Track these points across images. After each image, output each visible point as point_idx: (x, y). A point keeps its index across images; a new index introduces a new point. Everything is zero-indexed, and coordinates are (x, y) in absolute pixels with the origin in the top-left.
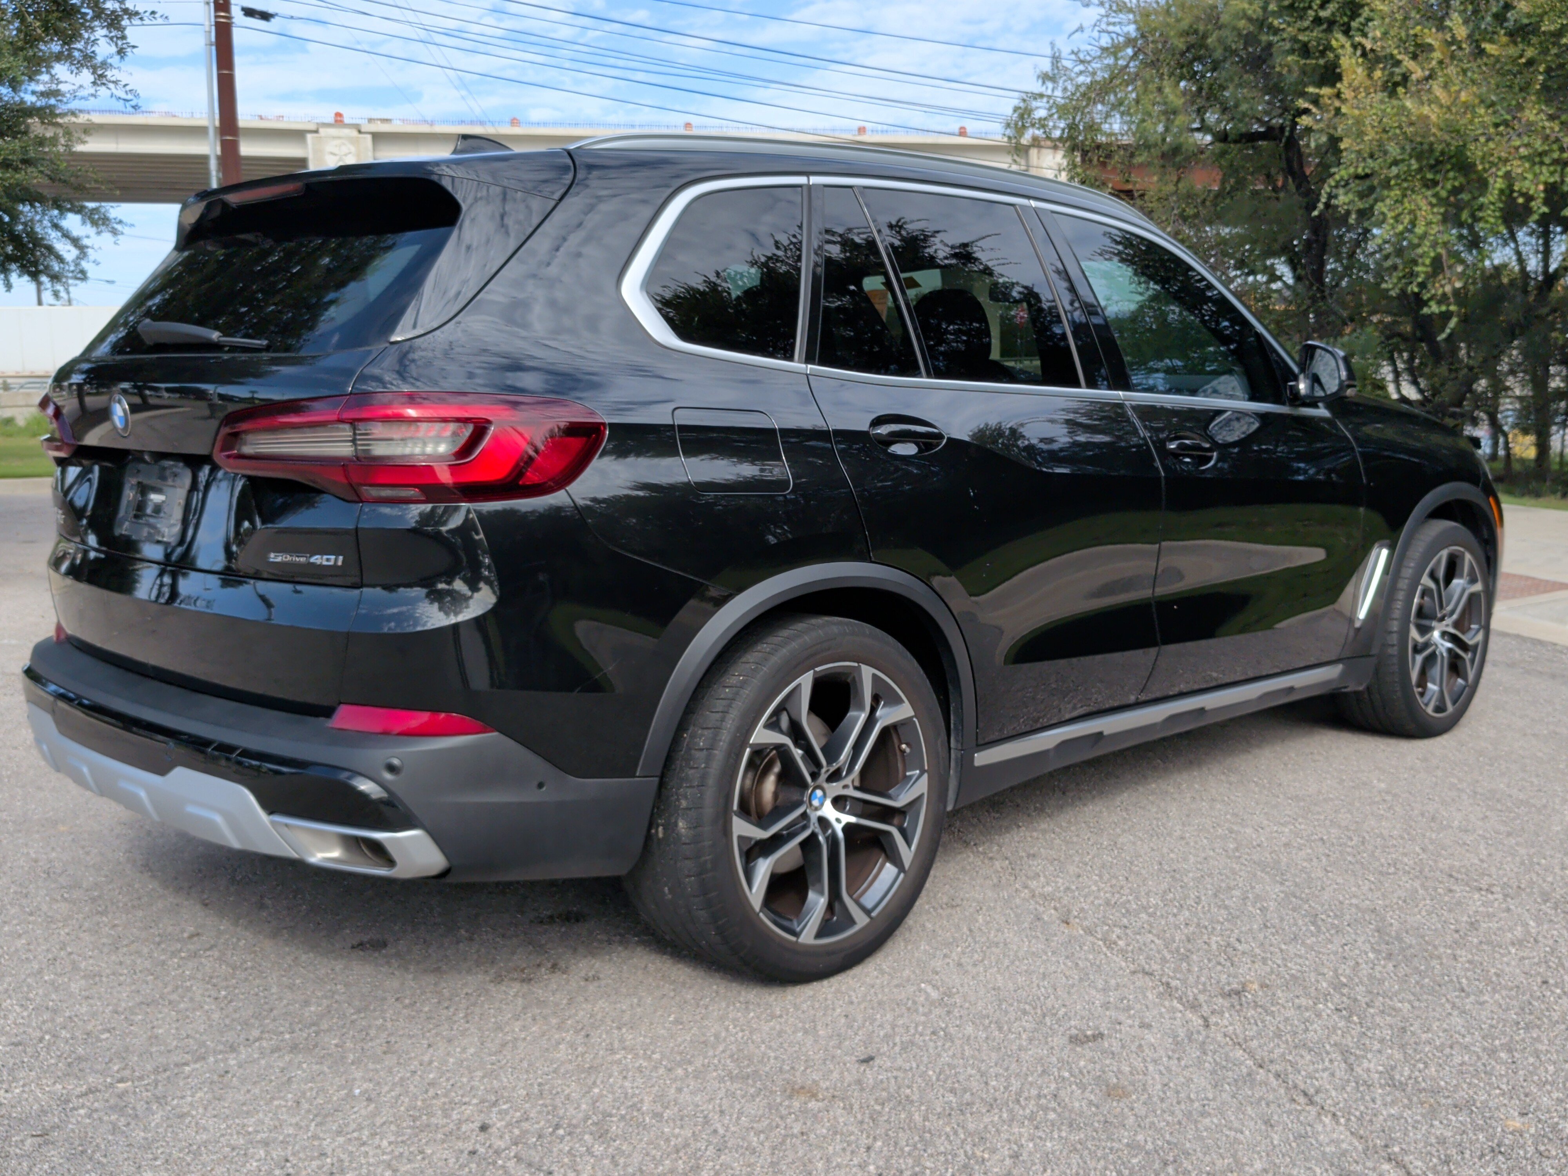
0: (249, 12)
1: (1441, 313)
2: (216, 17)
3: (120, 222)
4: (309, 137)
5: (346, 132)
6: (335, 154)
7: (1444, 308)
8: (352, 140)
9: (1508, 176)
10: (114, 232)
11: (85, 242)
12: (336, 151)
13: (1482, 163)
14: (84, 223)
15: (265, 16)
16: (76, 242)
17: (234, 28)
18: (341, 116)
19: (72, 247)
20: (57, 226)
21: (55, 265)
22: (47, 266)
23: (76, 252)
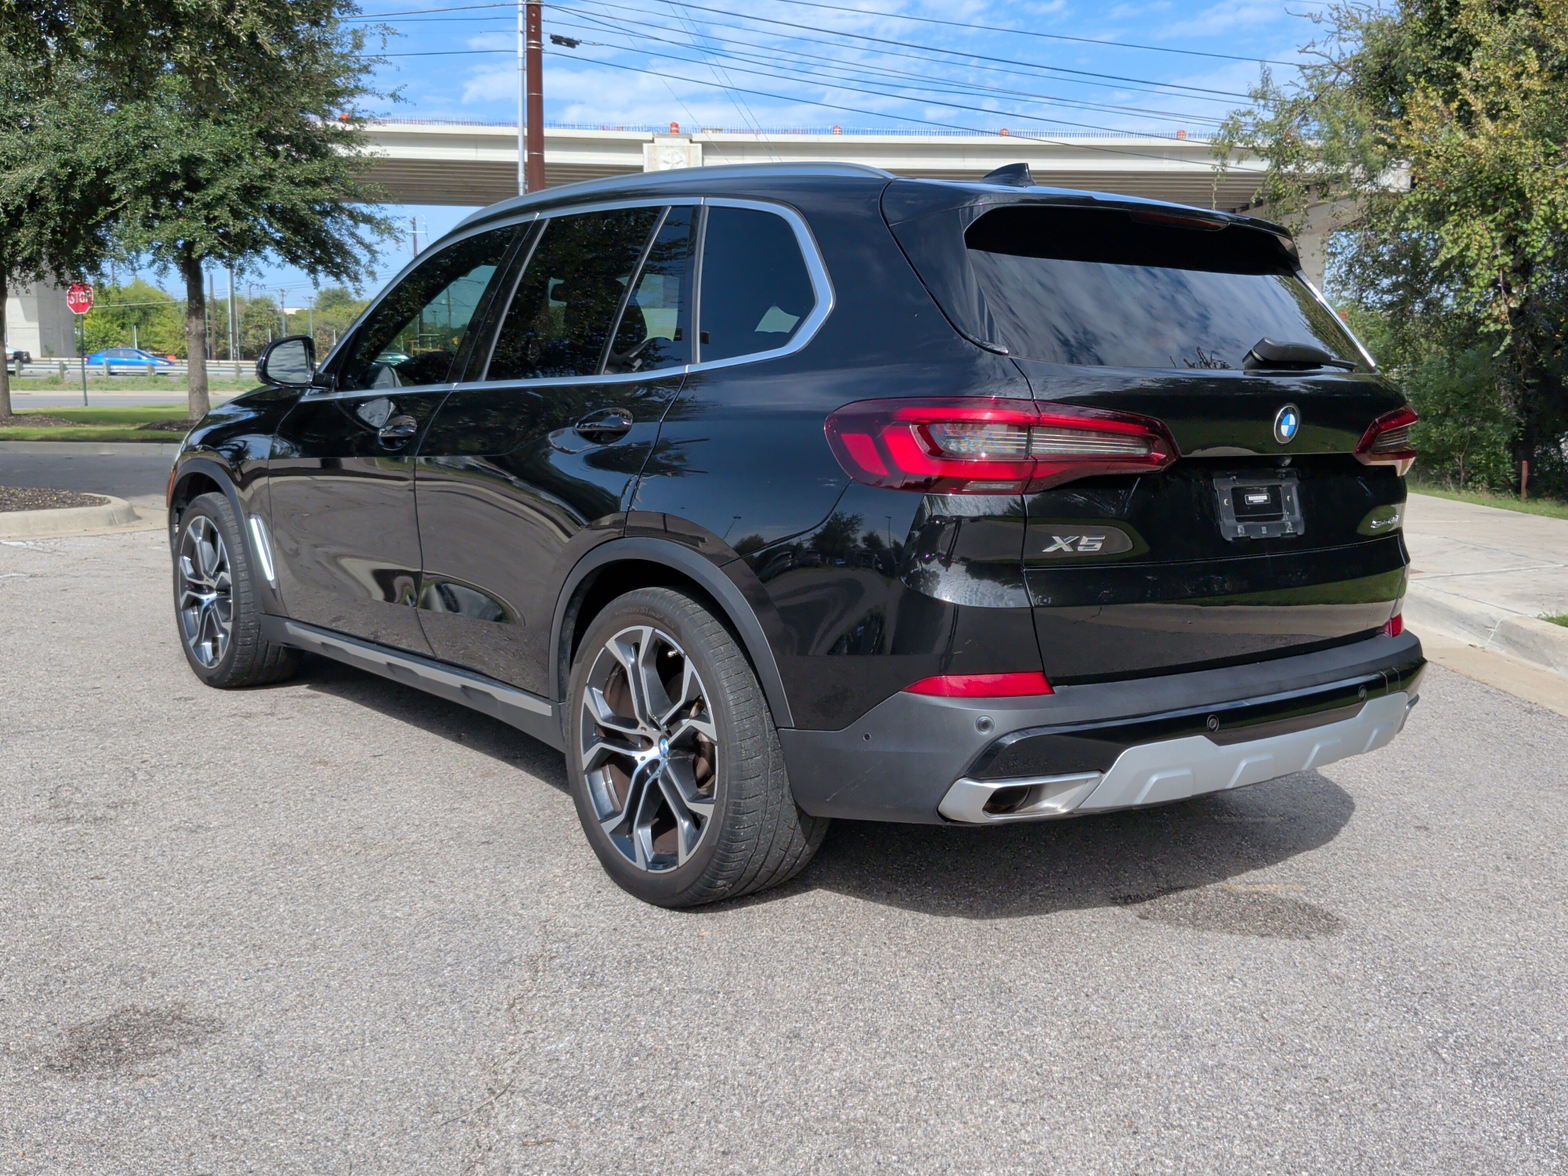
0: (557, 40)
1: (1496, 331)
2: (529, 44)
3: (402, 231)
4: (645, 145)
5: (679, 140)
6: (668, 163)
7: (1499, 327)
8: (684, 149)
9: (1551, 203)
10: (397, 239)
11: (376, 248)
12: (669, 159)
13: (1531, 191)
14: (372, 232)
15: (571, 43)
16: (368, 247)
17: (544, 55)
18: (677, 126)
19: (365, 252)
20: (353, 235)
21: (353, 267)
22: (347, 268)
23: (369, 256)
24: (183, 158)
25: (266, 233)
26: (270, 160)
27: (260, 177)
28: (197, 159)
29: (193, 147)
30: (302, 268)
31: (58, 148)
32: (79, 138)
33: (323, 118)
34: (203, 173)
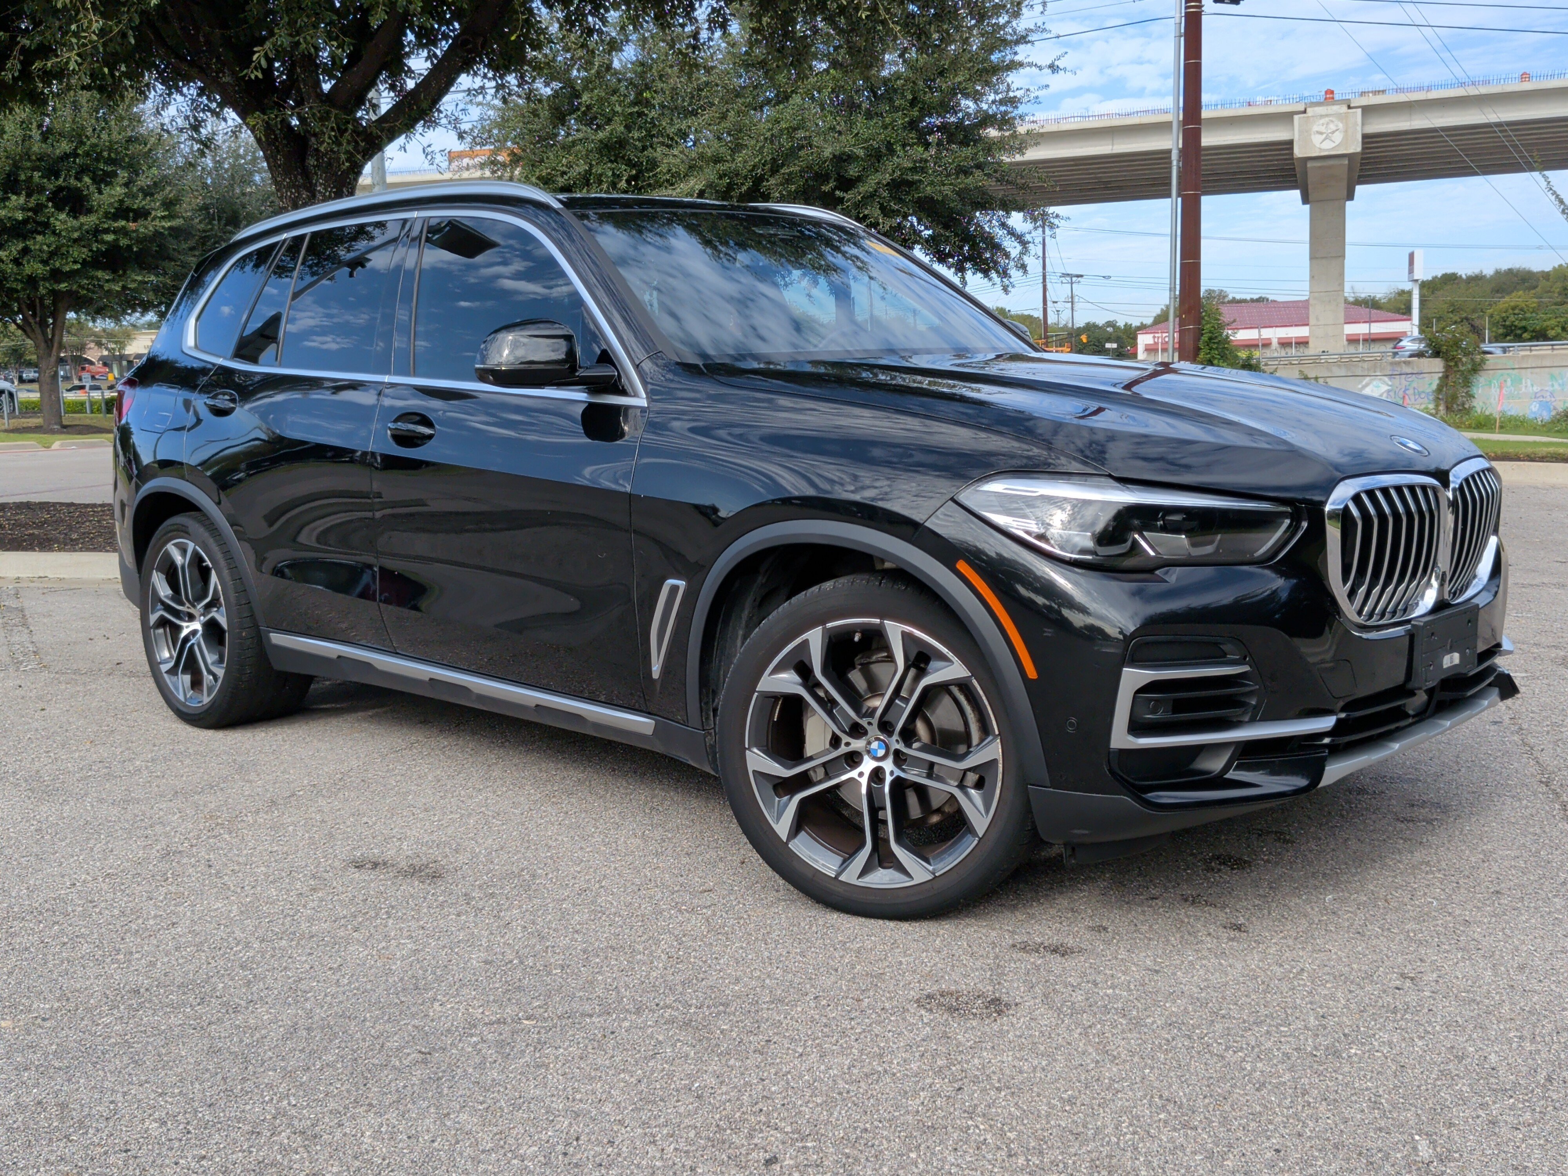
2: (1186, 8)
3: (1057, 216)
4: (1296, 117)
5: (1335, 108)
6: (1321, 133)
8: (1339, 116)
11: (1028, 238)
12: (1322, 129)
14: (1025, 219)
16: (1019, 238)
17: (1203, 17)
18: (1332, 92)
19: (1016, 244)
20: (1003, 225)
21: (1002, 261)
22: (996, 263)
23: (1019, 248)
24: (834, 156)
25: (915, 231)
26: (921, 149)
27: (911, 169)
28: (849, 156)
29: (846, 144)
30: (949, 268)
31: (717, 160)
32: (737, 148)
33: (976, 101)
34: (853, 171)
